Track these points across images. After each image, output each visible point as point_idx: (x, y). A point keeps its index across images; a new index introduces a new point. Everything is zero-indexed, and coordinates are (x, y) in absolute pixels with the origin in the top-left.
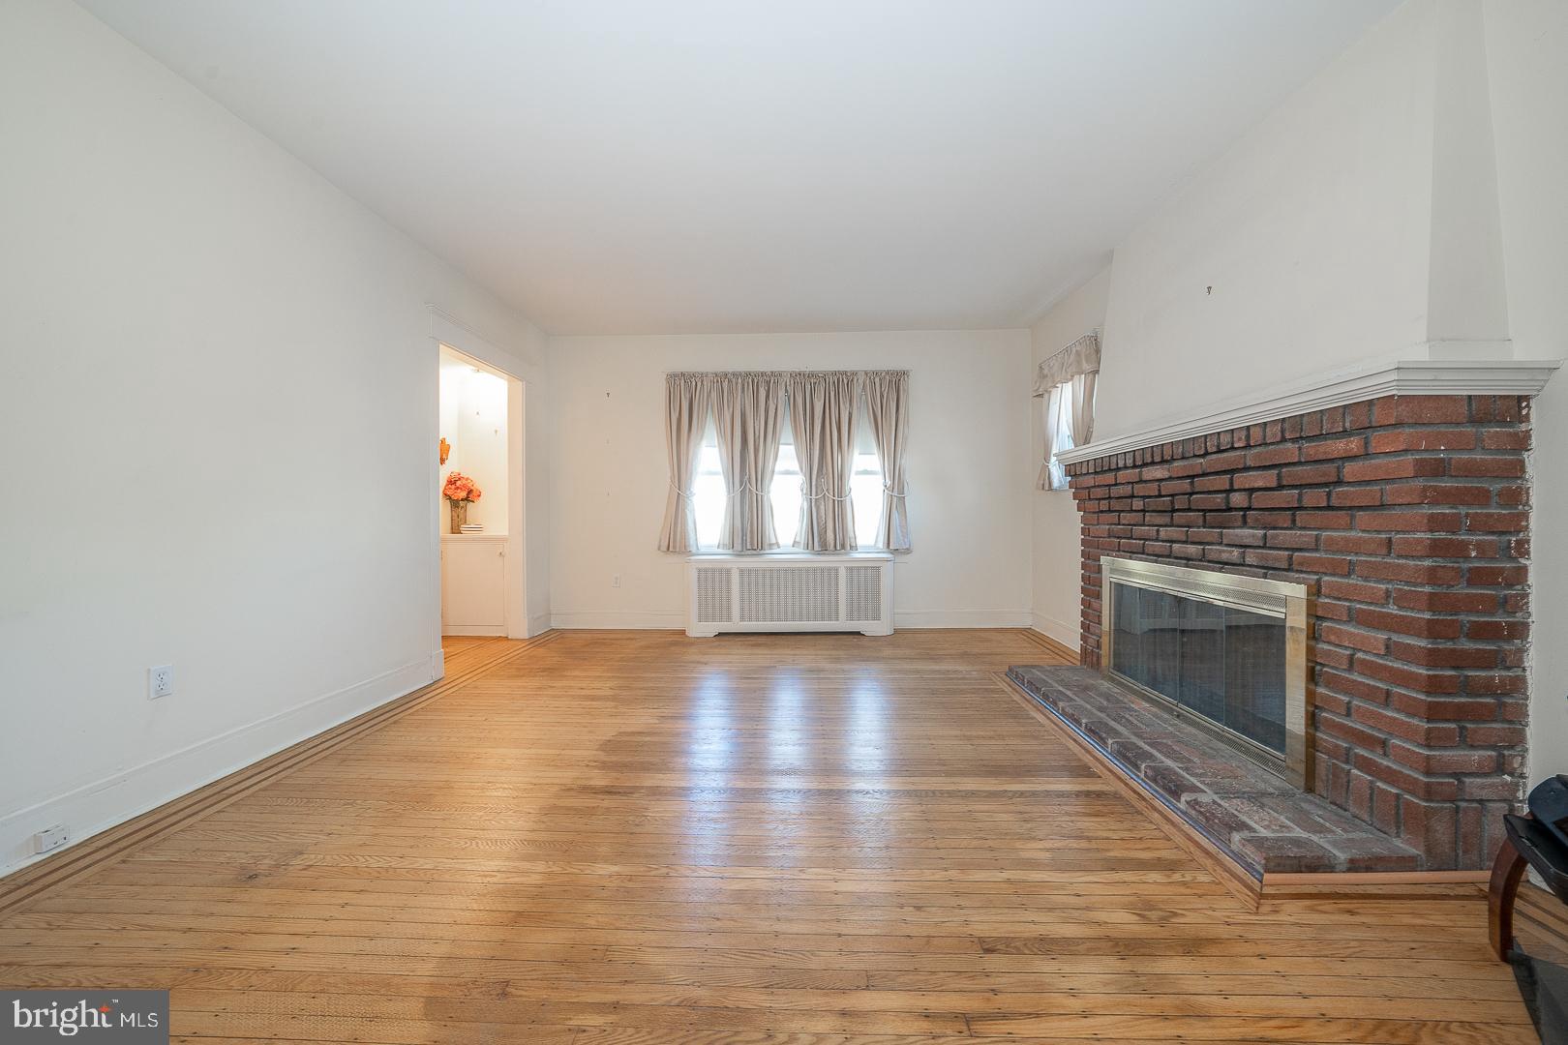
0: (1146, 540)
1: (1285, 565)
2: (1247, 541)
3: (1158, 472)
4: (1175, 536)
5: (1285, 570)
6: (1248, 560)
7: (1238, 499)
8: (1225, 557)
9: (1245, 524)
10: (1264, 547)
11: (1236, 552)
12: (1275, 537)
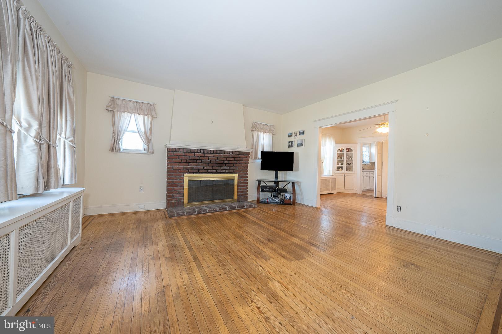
0: (198, 169)
1: (232, 172)
2: (226, 169)
3: (210, 155)
4: (209, 168)
5: (233, 172)
6: (226, 172)
7: (226, 162)
8: (222, 171)
9: (225, 166)
10: (229, 169)
11: (224, 171)
12: (231, 168)
